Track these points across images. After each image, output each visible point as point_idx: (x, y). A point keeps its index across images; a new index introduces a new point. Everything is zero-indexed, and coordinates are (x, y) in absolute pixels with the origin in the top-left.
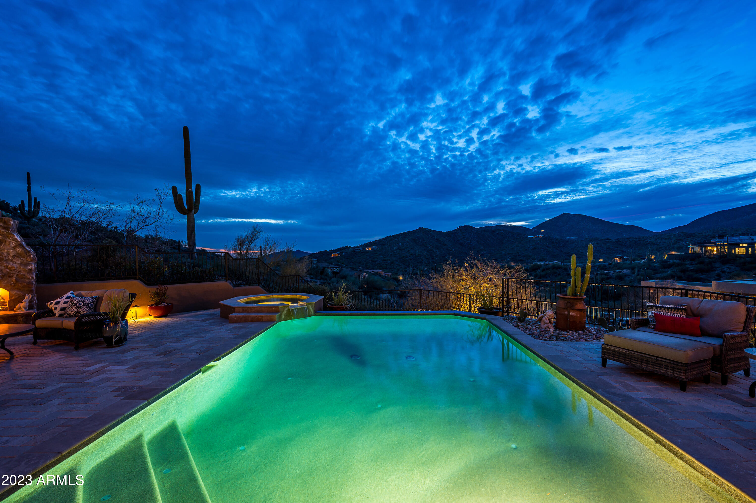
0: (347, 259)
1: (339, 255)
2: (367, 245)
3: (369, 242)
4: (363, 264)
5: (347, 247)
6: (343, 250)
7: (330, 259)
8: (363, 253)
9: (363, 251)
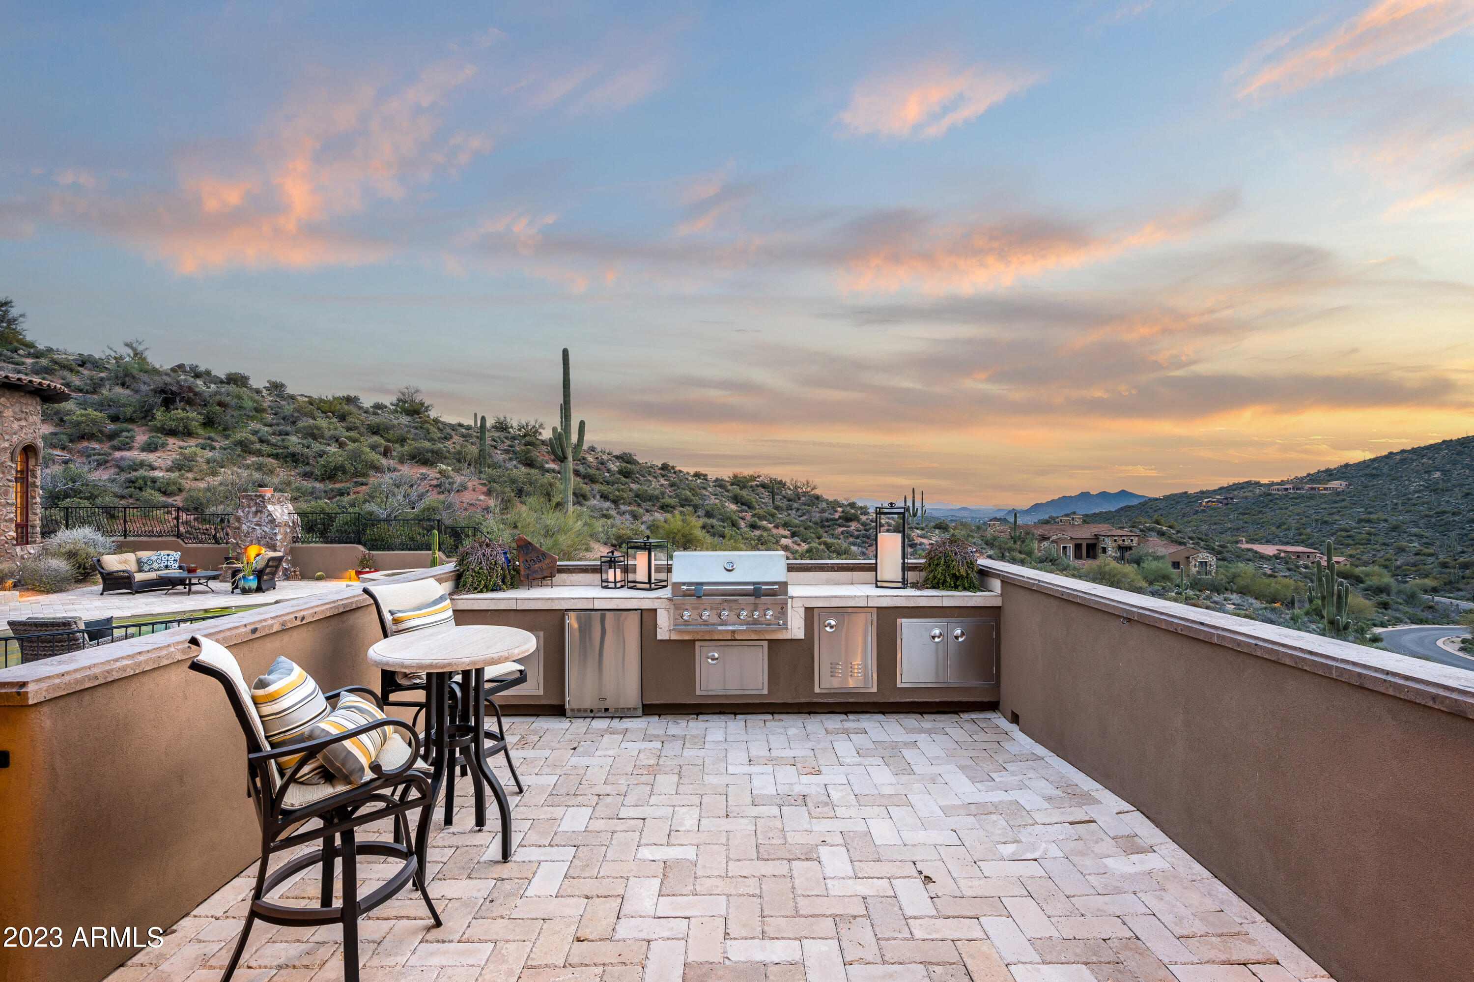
0: (1244, 514)
1: (1221, 503)
4: (1288, 529)
5: (1249, 483)
6: (1235, 490)
7: (1194, 514)
8: (1298, 501)
9: (1296, 493)
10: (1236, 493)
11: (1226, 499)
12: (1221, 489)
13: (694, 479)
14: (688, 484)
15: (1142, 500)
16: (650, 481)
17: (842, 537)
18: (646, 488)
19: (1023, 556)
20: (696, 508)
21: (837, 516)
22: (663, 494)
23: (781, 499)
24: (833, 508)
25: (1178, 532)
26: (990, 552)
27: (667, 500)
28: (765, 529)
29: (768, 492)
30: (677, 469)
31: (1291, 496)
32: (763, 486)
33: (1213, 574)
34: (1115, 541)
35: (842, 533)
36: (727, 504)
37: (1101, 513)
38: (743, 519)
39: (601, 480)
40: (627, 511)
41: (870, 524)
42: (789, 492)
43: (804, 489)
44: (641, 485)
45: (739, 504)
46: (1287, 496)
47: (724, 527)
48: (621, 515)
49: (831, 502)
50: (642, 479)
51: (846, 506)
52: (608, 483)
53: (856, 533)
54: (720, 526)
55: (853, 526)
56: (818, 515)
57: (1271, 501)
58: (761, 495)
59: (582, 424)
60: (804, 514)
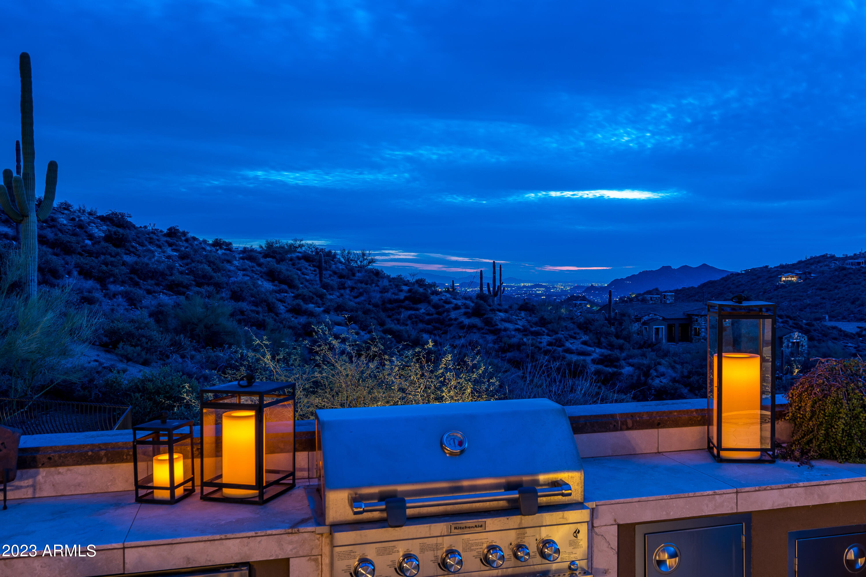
0: (821, 289)
1: (800, 278)
5: (824, 257)
6: (812, 264)
7: (775, 290)
10: (813, 267)
11: (805, 273)
12: (800, 262)
13: (214, 249)
14: (206, 256)
15: (724, 275)
16: (153, 252)
17: (409, 322)
18: (146, 260)
19: (621, 341)
20: (218, 286)
21: (402, 296)
22: (171, 268)
23: (330, 276)
24: (397, 286)
26: (585, 338)
27: (177, 277)
28: (311, 314)
29: (314, 266)
30: (190, 235)
31: (863, 270)
32: (306, 258)
33: (805, 355)
35: (410, 317)
36: (260, 283)
37: (684, 289)
38: (282, 301)
39: (79, 250)
40: (120, 293)
41: (443, 306)
42: (341, 267)
43: (359, 262)
44: (139, 256)
45: (276, 283)
46: (859, 270)
47: (258, 313)
48: (110, 299)
49: (393, 279)
50: (140, 248)
51: (413, 284)
52: (90, 254)
53: (427, 317)
54: (252, 311)
55: (423, 309)
56: (378, 295)
57: (846, 275)
58: (304, 270)
59: (53, 168)
60: (361, 294)
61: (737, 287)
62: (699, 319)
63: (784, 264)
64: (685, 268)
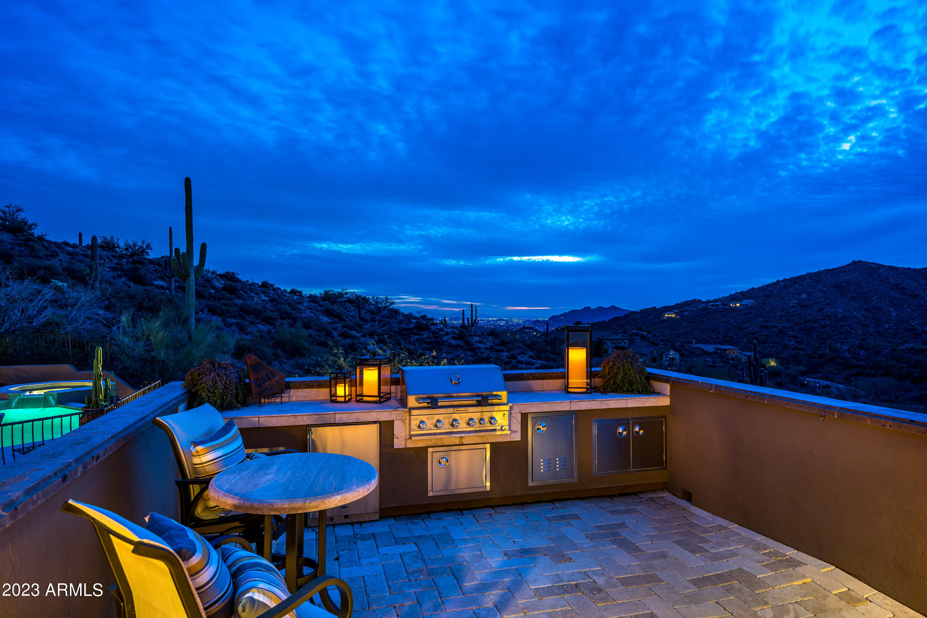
0: (692, 323)
1: (677, 315)
2: (734, 298)
3: (739, 291)
4: (719, 333)
5: (694, 301)
6: (686, 306)
7: (660, 323)
8: (724, 313)
9: (723, 308)
10: (686, 307)
11: (680, 312)
12: (677, 304)
13: (291, 295)
14: (287, 300)
15: (626, 313)
16: (253, 297)
17: (416, 343)
18: (249, 302)
19: (554, 356)
20: (295, 319)
21: (412, 326)
22: (265, 308)
23: (365, 313)
24: (409, 320)
25: (654, 336)
26: (531, 354)
27: (269, 313)
28: (354, 338)
29: (355, 307)
30: (276, 286)
31: (720, 310)
32: (350, 301)
33: (678, 366)
34: (614, 343)
35: (417, 340)
36: (321, 317)
37: (599, 322)
38: (335, 329)
39: (207, 296)
40: (234, 323)
41: (439, 333)
42: (372, 307)
43: (384, 304)
44: (245, 300)
45: (331, 317)
46: (717, 310)
47: (320, 336)
48: (228, 327)
49: (406, 315)
50: (245, 295)
51: (419, 318)
52: (215, 298)
53: (428, 340)
54: (317, 335)
55: (425, 334)
56: (397, 326)
57: (708, 313)
58: (349, 309)
59: (204, 247)
60: (385, 325)
61: (635, 321)
62: (607, 342)
63: (667, 305)
64: (600, 309)
